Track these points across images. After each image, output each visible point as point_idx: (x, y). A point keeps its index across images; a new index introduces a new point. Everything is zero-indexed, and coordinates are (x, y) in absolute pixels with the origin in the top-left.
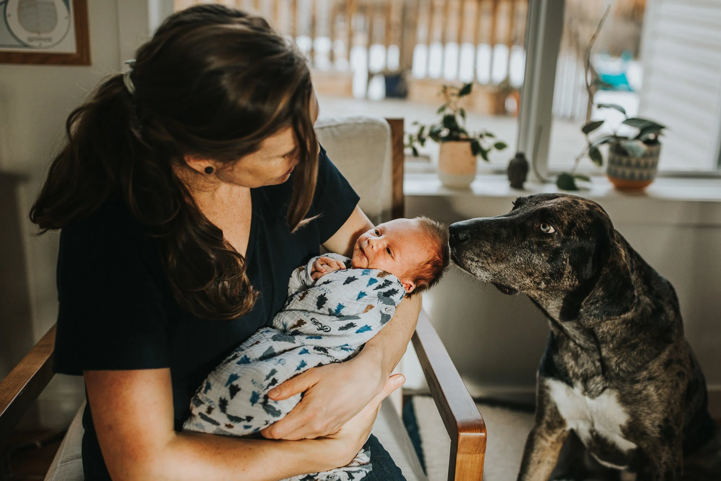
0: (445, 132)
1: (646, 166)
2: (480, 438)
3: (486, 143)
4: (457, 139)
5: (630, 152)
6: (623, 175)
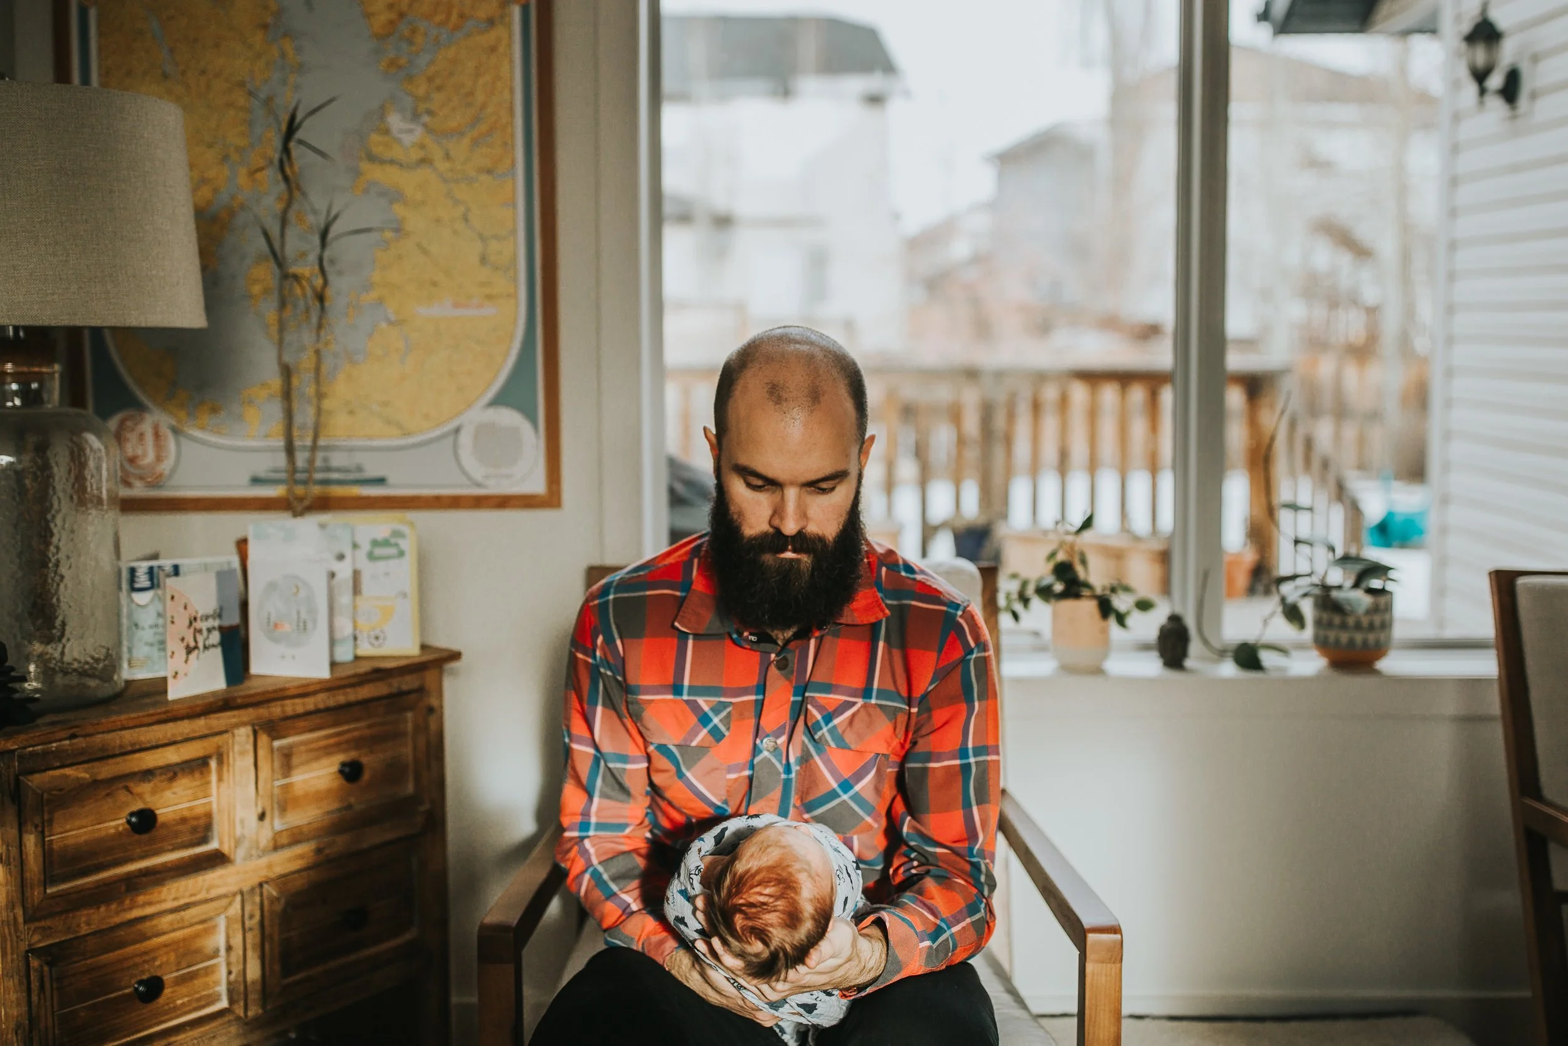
0: (1059, 587)
1: (1371, 627)
2: (1115, 942)
3: (1121, 602)
4: (1077, 596)
5: (1348, 608)
6: (1337, 641)
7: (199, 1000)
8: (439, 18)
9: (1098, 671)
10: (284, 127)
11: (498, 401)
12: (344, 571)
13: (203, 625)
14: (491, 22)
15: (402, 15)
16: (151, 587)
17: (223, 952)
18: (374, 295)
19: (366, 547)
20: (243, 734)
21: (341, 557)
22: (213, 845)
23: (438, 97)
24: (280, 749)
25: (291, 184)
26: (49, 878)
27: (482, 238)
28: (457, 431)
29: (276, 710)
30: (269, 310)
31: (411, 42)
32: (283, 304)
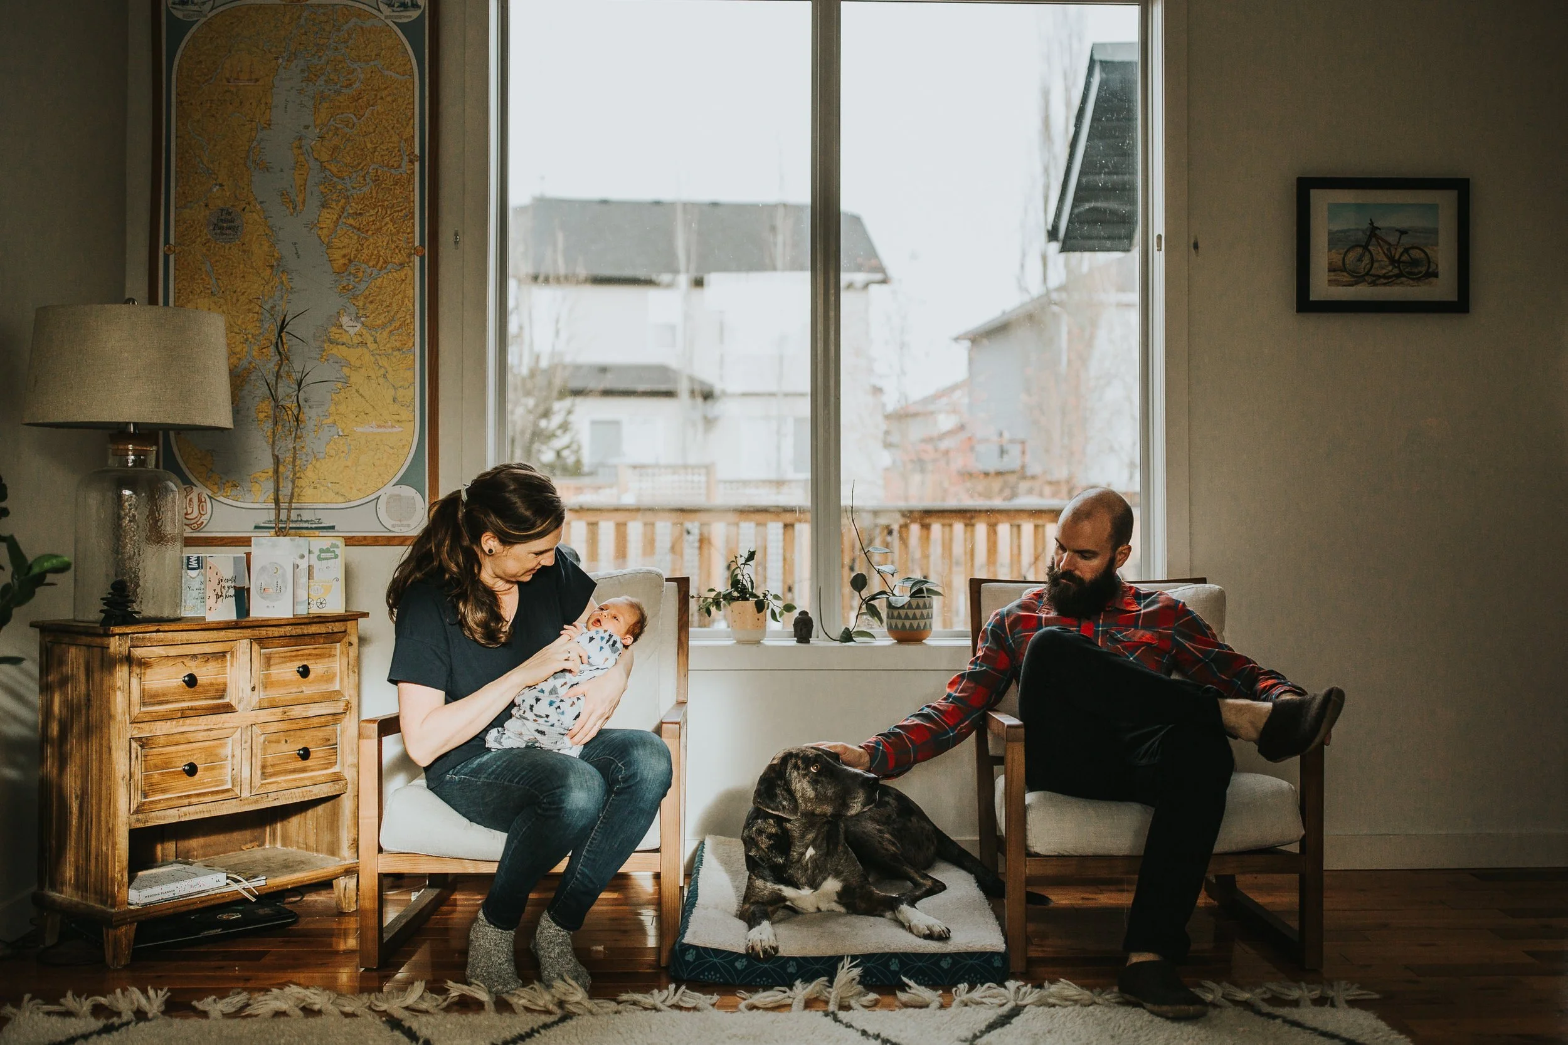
0: (735, 595)
3: (774, 605)
4: (745, 599)
7: (216, 781)
8: (371, 264)
9: (758, 642)
10: (279, 324)
11: (401, 482)
12: (303, 564)
13: (226, 585)
14: (402, 265)
15: (350, 261)
16: (198, 568)
17: (229, 758)
18: (330, 420)
19: (317, 553)
20: (246, 642)
21: (302, 557)
22: (226, 700)
23: (371, 307)
24: (265, 654)
25: (283, 357)
26: (143, 704)
27: (395, 388)
28: (378, 498)
29: (263, 632)
30: (268, 426)
31: (355, 276)
32: (276, 423)
